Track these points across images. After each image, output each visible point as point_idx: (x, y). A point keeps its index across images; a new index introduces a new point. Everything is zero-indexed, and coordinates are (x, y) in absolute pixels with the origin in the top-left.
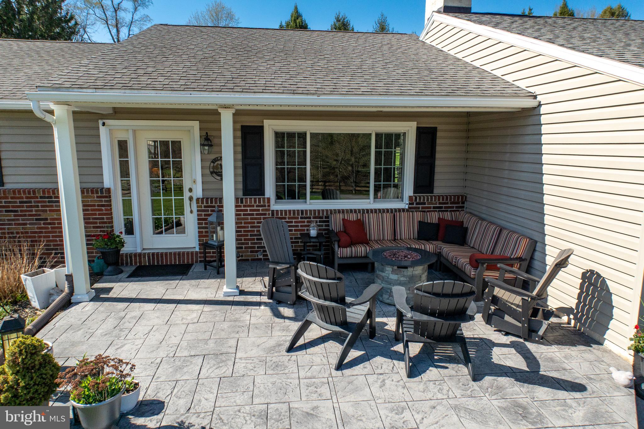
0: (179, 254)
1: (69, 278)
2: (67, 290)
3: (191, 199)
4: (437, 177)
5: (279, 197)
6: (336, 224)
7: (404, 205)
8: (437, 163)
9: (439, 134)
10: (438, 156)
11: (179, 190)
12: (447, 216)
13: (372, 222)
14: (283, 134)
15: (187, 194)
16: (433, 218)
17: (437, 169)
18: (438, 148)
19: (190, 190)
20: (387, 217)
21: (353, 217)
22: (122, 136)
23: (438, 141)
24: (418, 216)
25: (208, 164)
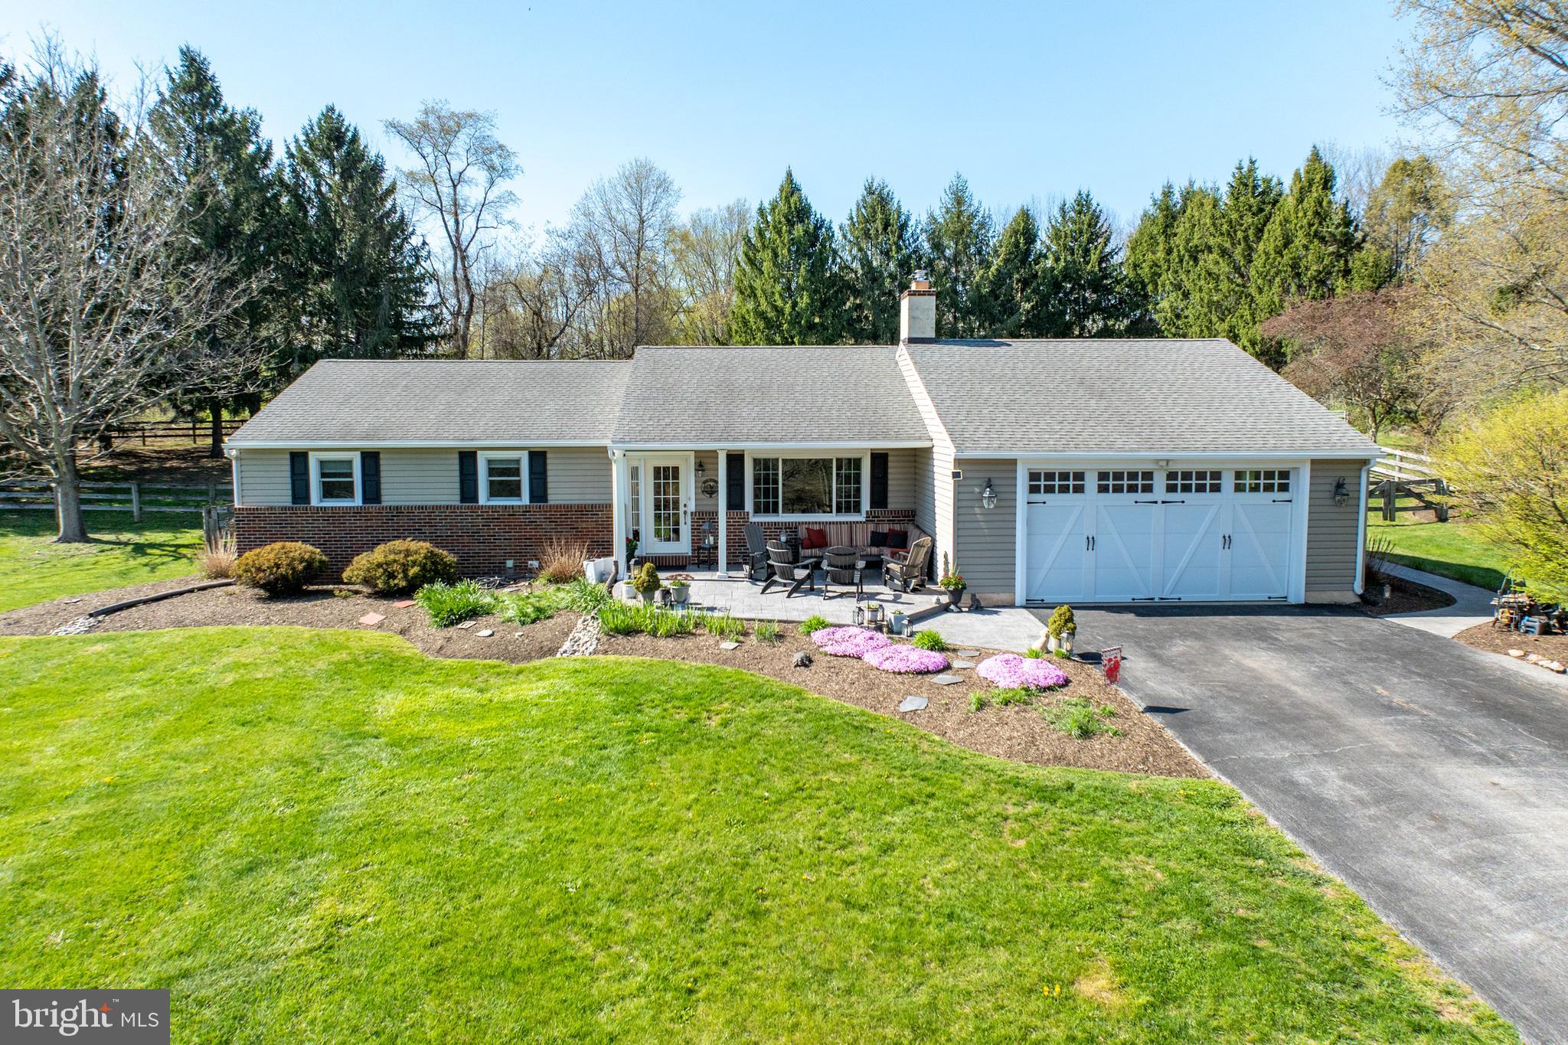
0: (676, 558)
1: (616, 563)
2: (614, 571)
3: (685, 513)
4: (889, 495)
5: (757, 510)
6: (802, 533)
7: (862, 518)
8: (890, 482)
9: (890, 459)
10: (890, 476)
11: (676, 502)
12: (897, 527)
13: (832, 534)
14: (759, 460)
15: (682, 509)
16: (885, 528)
17: (890, 488)
18: (890, 471)
19: (685, 506)
20: (845, 527)
21: (816, 527)
22: (635, 464)
23: (890, 464)
24: (871, 527)
25: (700, 485)
